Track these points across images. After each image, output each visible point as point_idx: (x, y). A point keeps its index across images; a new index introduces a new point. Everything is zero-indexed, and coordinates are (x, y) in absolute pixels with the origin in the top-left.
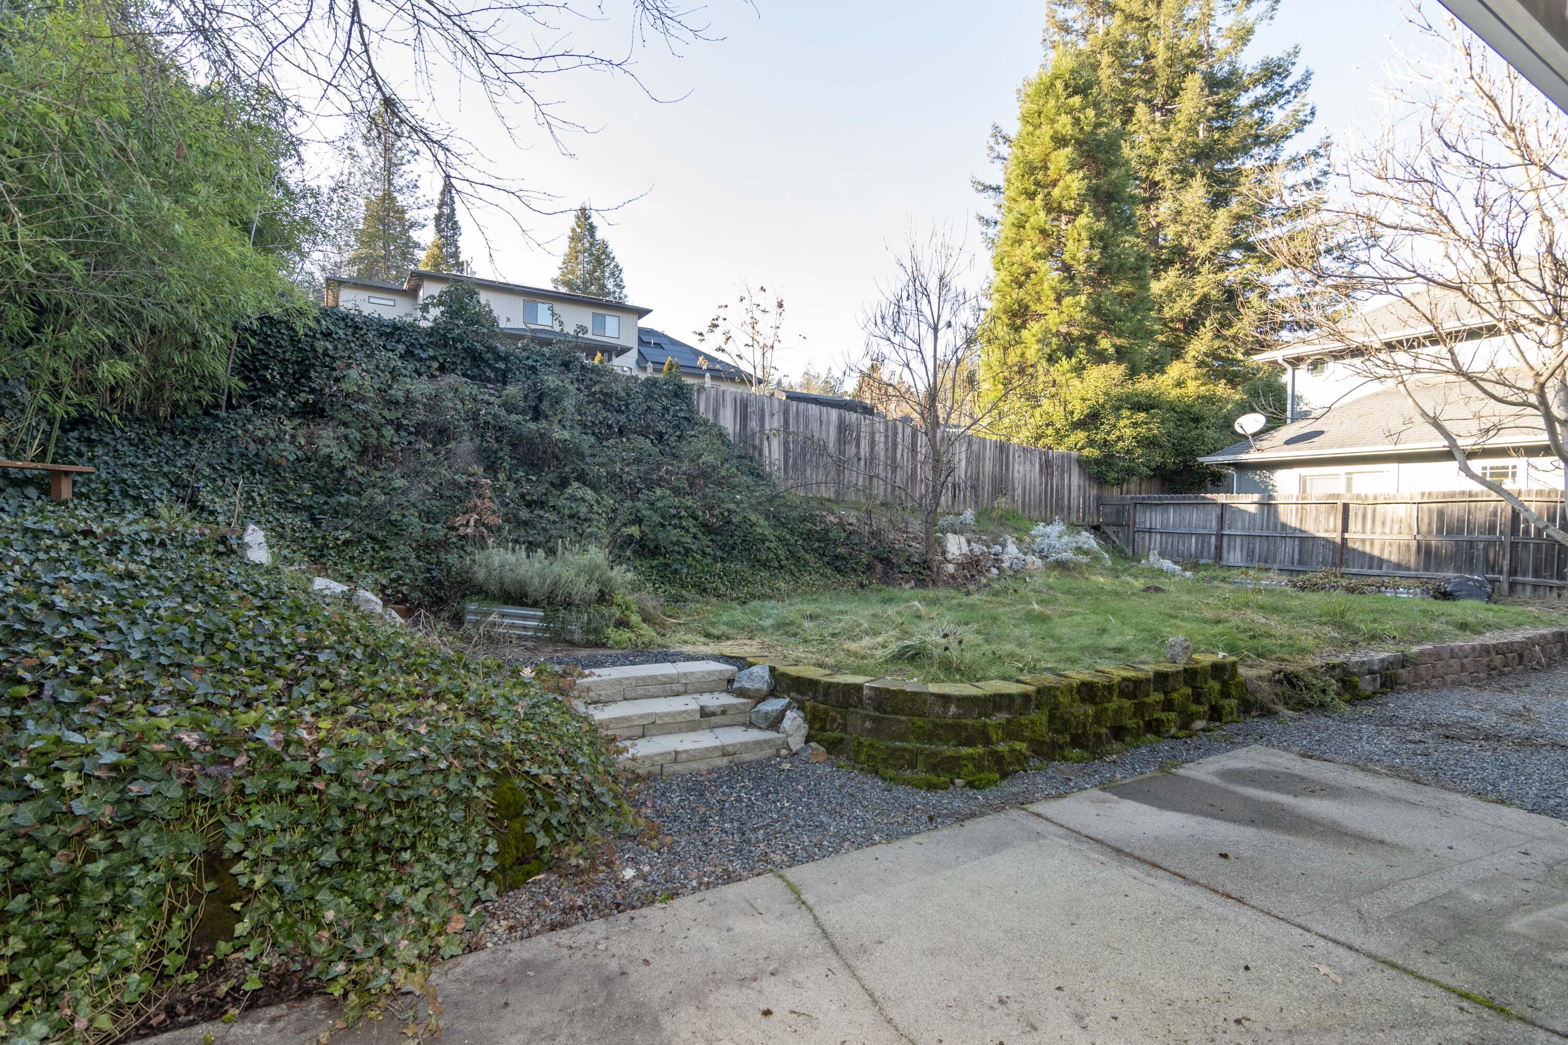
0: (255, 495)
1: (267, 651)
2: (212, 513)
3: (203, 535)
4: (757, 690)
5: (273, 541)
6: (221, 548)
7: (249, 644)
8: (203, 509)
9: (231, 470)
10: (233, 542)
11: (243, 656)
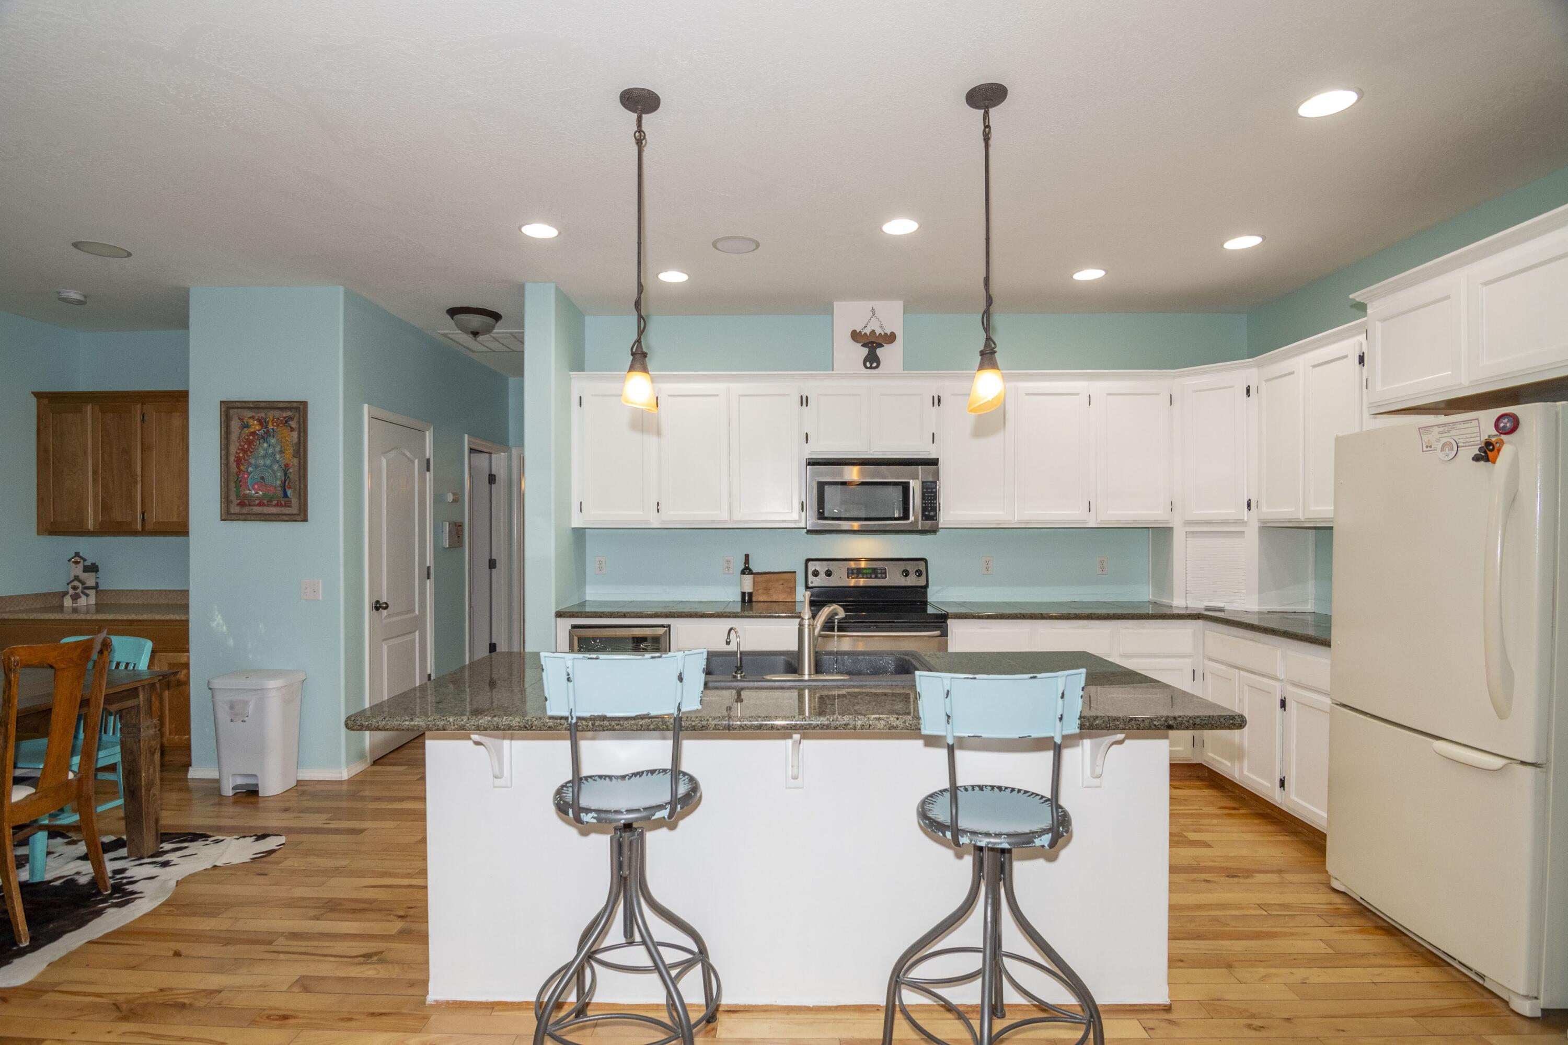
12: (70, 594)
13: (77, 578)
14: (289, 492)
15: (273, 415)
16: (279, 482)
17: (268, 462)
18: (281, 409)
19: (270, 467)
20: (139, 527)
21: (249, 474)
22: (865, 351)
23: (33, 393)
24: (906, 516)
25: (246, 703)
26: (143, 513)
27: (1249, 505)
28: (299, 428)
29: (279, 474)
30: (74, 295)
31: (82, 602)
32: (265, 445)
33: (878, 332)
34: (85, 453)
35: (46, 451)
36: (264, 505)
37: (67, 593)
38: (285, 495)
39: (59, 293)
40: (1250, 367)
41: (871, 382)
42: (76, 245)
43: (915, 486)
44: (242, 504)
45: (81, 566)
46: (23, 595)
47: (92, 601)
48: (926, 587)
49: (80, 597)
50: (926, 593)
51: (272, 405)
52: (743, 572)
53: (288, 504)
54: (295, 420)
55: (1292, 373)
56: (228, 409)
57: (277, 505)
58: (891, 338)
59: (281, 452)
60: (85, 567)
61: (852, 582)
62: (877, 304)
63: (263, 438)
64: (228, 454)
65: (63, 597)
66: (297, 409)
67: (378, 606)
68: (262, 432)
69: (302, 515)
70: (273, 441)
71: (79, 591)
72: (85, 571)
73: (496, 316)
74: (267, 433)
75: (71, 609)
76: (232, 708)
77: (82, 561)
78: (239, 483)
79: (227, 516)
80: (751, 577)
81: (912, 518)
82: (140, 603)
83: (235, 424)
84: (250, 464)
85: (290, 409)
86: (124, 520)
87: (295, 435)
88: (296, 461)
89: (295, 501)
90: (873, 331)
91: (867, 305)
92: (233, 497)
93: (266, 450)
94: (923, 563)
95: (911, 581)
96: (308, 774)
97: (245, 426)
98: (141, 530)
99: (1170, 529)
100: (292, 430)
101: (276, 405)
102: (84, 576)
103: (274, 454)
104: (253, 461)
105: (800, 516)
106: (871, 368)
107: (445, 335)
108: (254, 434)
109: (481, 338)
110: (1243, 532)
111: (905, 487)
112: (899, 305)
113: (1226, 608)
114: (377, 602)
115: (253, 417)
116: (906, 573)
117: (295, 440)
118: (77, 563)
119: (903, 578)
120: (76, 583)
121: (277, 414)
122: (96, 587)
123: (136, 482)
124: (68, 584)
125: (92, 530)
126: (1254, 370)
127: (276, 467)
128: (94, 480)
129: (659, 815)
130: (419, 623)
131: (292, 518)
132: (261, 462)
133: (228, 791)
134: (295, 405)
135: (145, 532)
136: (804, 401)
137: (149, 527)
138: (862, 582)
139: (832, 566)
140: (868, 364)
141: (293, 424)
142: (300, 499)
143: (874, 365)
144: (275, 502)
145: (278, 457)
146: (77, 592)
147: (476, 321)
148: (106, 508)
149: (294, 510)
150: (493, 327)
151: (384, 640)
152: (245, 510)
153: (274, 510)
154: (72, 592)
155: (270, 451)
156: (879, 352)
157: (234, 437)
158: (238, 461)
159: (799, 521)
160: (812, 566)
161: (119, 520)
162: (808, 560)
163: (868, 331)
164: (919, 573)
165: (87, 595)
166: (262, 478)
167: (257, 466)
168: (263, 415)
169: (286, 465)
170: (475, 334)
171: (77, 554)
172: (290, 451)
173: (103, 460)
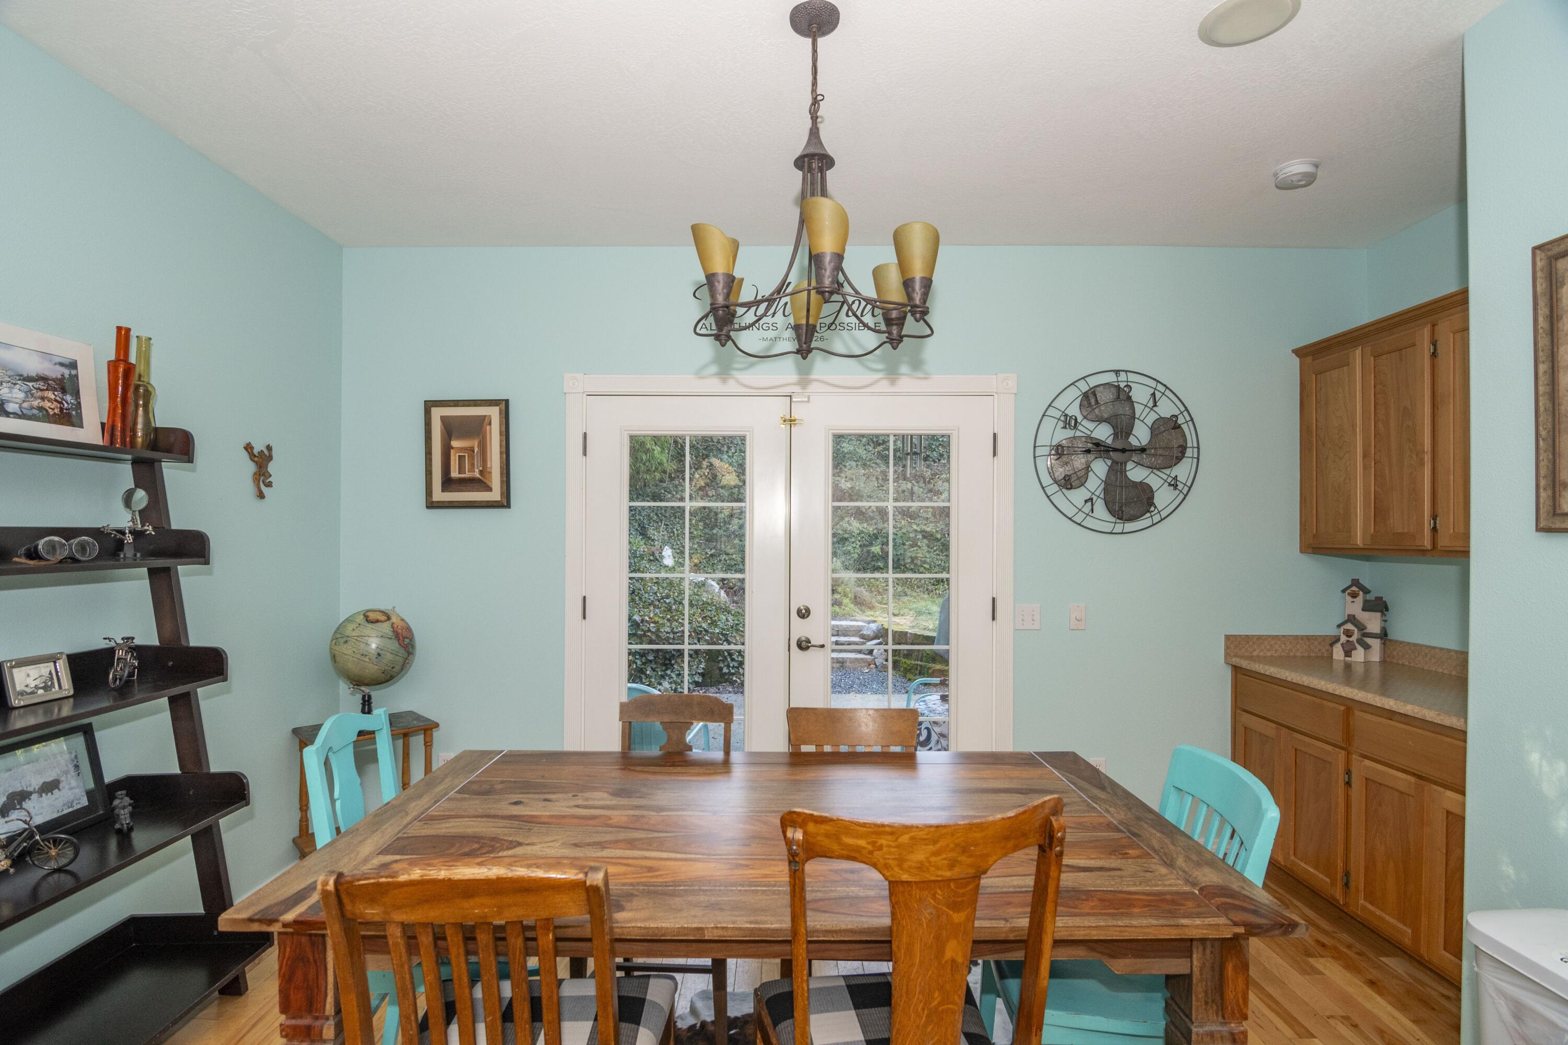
0: (675, 530)
1: (652, 598)
2: (653, 540)
3: (644, 551)
4: (868, 635)
5: (676, 555)
6: (652, 558)
7: (646, 595)
8: (649, 538)
9: (665, 517)
10: (657, 555)
11: (643, 600)
12: (1341, 642)
13: (1352, 619)
20: (1427, 544)
23: (1294, 351)
26: (1434, 517)
30: (1297, 167)
31: (1359, 655)
34: (1354, 426)
35: (1309, 431)
37: (1337, 639)
39: (1277, 173)
45: (1360, 600)
46: (1277, 636)
47: (1375, 656)
49: (1355, 649)
60: (1366, 602)
65: (1332, 645)
71: (1354, 639)
72: (1364, 609)
75: (1342, 664)
77: (1361, 593)
82: (1446, 672)
86: (1406, 531)
98: (1429, 547)
102: (1363, 616)
118: (1354, 595)
120: (1349, 626)
122: (1383, 635)
124: (1339, 626)
125: (1361, 546)
128: (1364, 466)
135: (1435, 551)
137: (1442, 541)
146: (1351, 639)
148: (1380, 512)
154: (1344, 638)
161: (1400, 531)
165: (1367, 647)
171: (1356, 582)
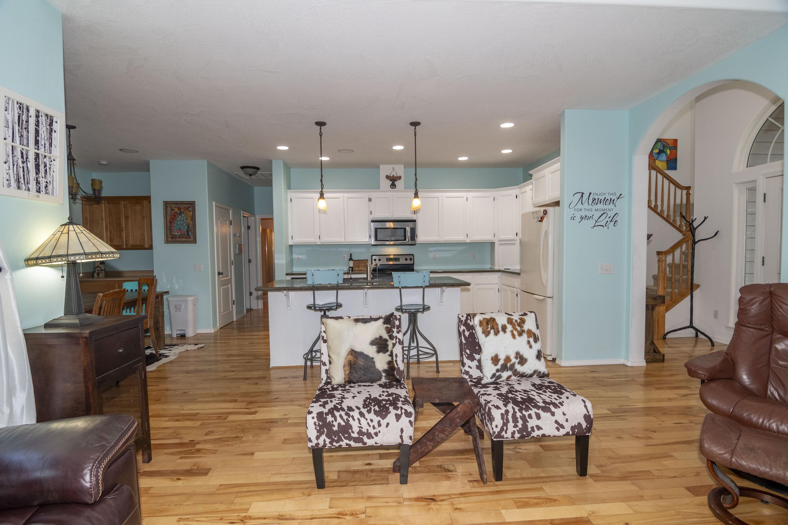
13: (98, 266)
14: (190, 233)
15: (183, 206)
16: (186, 230)
17: (182, 223)
18: (186, 204)
19: (182, 224)
20: (125, 247)
21: (175, 227)
22: (391, 182)
24: (405, 240)
25: (181, 305)
27: (517, 234)
28: (193, 211)
29: (186, 227)
30: (104, 162)
32: (180, 217)
33: (395, 175)
34: (102, 220)
35: (86, 219)
36: (180, 238)
38: (188, 234)
39: (99, 162)
40: (517, 188)
41: (393, 194)
42: (120, 150)
43: (408, 229)
44: (172, 238)
48: (413, 264)
50: (413, 266)
51: (182, 203)
52: (350, 260)
53: (189, 238)
54: (191, 208)
55: (526, 192)
56: (166, 204)
57: (185, 238)
58: (400, 178)
59: (186, 219)
60: (100, 262)
61: (387, 263)
62: (395, 166)
63: (179, 214)
64: (166, 220)
66: (192, 204)
67: (219, 274)
68: (179, 212)
69: (194, 241)
70: (183, 215)
71: (99, 271)
72: (100, 264)
73: (258, 169)
74: (181, 212)
75: (96, 278)
76: (176, 307)
78: (171, 230)
79: (167, 242)
80: (352, 261)
81: (407, 240)
83: (169, 209)
84: (175, 223)
85: (189, 204)
86: (119, 244)
87: (191, 213)
88: (192, 222)
89: (192, 236)
90: (393, 176)
91: (392, 166)
92: (169, 235)
93: (181, 218)
94: (412, 256)
95: (409, 262)
96: (200, 331)
97: (173, 210)
99: (494, 243)
100: (190, 211)
101: (184, 202)
103: (183, 220)
104: (176, 222)
105: (369, 240)
106: (393, 188)
107: (236, 174)
108: (176, 213)
109: (252, 177)
110: (515, 244)
111: (405, 229)
112: (402, 166)
113: (511, 268)
114: (219, 272)
115: (175, 207)
116: (406, 259)
117: (191, 215)
119: (405, 261)
120: (98, 268)
121: (184, 206)
122: (105, 270)
123: (123, 230)
124: (95, 269)
126: (518, 190)
127: (184, 224)
128: (106, 230)
129: (333, 308)
130: (229, 281)
131: (191, 242)
132: (179, 223)
133: (174, 336)
134: (191, 202)
135: (127, 249)
136: (370, 200)
137: (129, 247)
138: (391, 263)
139: (381, 257)
140: (392, 187)
141: (190, 209)
142: (193, 235)
143: (394, 187)
144: (184, 237)
145: (185, 221)
147: (251, 171)
148: (111, 240)
149: (192, 239)
150: (256, 173)
151: (221, 286)
152: (173, 240)
153: (184, 240)
154: (97, 272)
155: (182, 219)
156: (396, 183)
157: (169, 214)
158: (170, 222)
159: (369, 242)
160: (374, 257)
161: (117, 244)
162: (372, 256)
163: (392, 175)
164: (411, 259)
165: (102, 273)
166: (180, 228)
167: (177, 224)
168: (179, 206)
169: (188, 224)
170: (250, 175)
172: (189, 219)
173: (109, 222)
